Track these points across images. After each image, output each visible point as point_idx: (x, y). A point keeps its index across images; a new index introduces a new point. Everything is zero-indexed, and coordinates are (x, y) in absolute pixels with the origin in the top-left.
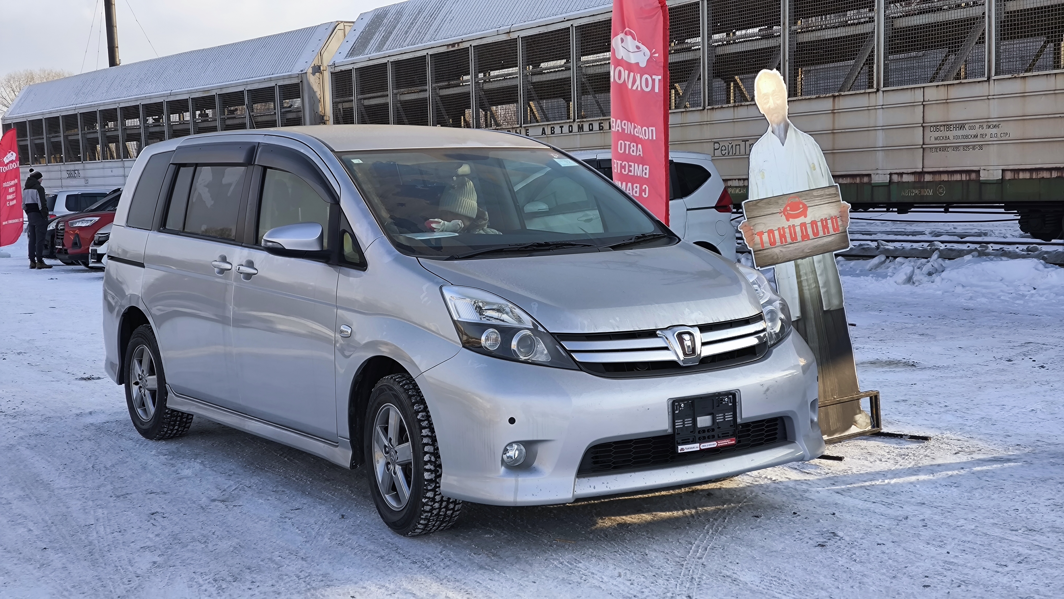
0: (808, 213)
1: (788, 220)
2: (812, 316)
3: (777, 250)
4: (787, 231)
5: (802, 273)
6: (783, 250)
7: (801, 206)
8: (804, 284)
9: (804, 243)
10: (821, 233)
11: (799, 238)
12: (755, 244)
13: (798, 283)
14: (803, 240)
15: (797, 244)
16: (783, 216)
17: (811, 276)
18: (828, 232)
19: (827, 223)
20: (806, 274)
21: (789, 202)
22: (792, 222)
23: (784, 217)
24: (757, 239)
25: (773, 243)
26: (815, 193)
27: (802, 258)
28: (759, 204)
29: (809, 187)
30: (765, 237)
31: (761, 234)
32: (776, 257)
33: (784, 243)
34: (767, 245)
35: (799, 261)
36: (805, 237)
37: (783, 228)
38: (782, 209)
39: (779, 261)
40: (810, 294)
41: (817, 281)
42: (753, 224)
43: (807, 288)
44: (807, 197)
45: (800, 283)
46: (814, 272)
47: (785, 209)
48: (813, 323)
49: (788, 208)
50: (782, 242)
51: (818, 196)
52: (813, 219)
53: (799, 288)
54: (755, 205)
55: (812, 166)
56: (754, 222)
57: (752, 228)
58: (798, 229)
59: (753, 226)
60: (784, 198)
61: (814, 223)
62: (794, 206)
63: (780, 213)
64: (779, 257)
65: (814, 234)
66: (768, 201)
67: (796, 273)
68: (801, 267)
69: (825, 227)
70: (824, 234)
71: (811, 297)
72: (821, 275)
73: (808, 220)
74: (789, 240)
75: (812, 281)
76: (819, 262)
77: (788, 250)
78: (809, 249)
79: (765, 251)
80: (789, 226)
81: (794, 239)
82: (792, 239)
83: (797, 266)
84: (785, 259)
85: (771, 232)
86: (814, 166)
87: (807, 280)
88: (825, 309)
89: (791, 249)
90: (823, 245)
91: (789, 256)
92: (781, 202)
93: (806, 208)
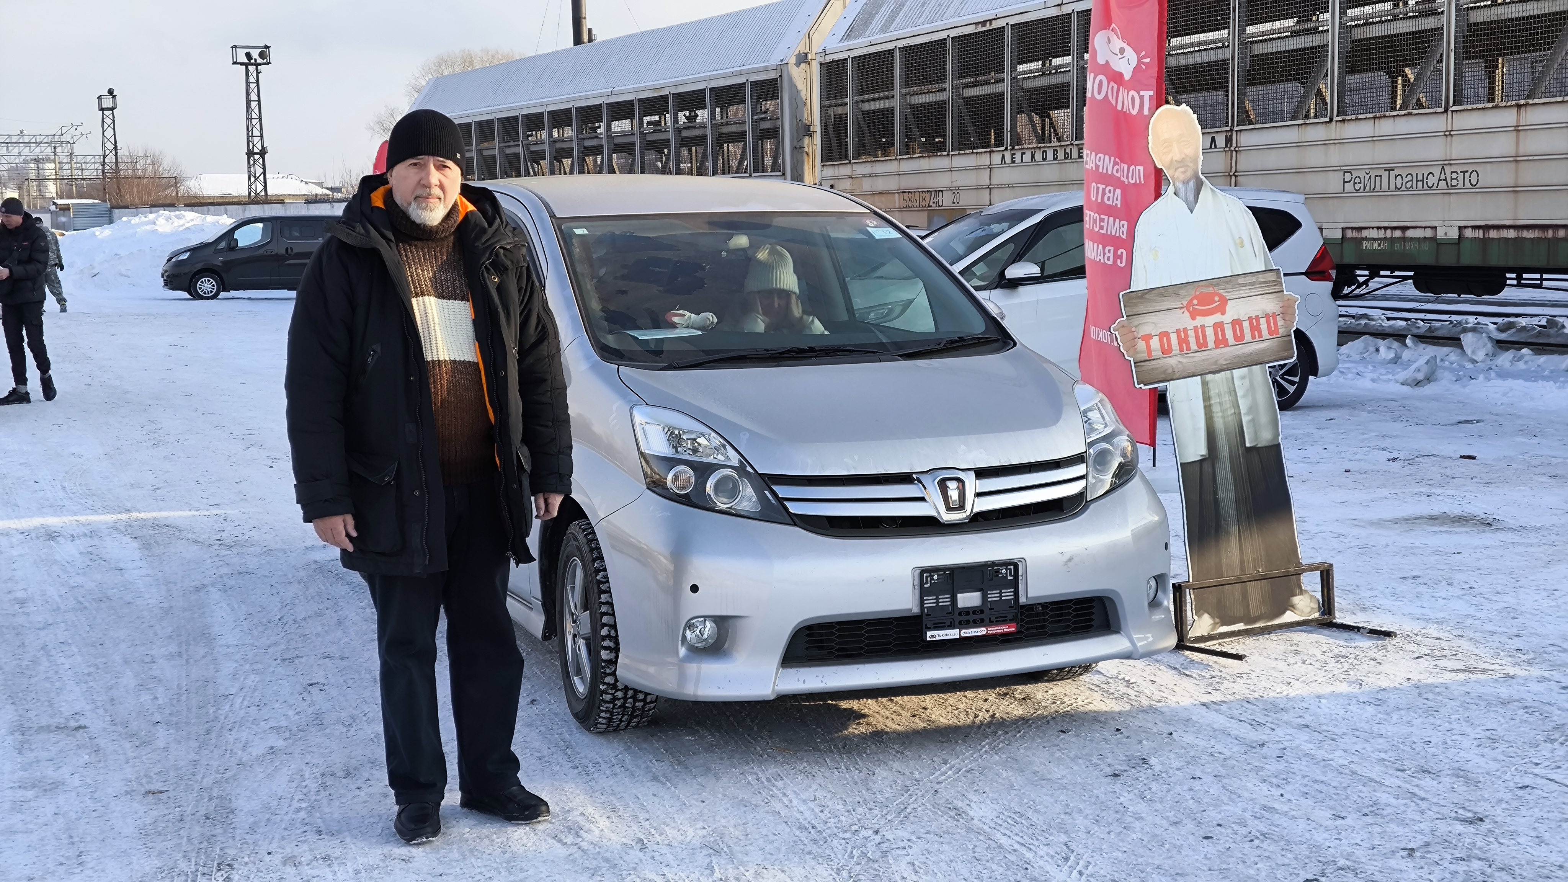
0: (1228, 308)
1: (1193, 318)
2: (1227, 455)
3: (1172, 362)
4: (1191, 333)
5: (1212, 393)
6: (1184, 360)
7: (1217, 299)
8: (1216, 409)
9: (1218, 351)
10: (1248, 337)
11: (1211, 344)
12: (1138, 353)
13: (1205, 407)
14: (1217, 347)
15: (1207, 352)
16: (1186, 312)
17: (1227, 399)
18: (1260, 336)
19: (1258, 323)
20: (1219, 395)
21: (1198, 293)
22: (1200, 321)
23: (1187, 314)
24: (1141, 345)
25: (1166, 351)
26: (1241, 280)
27: (1214, 372)
28: (1147, 296)
29: (1232, 271)
30: (1155, 343)
31: (1147, 338)
32: (1170, 371)
33: (1185, 351)
34: (1157, 353)
35: (1209, 377)
36: (1221, 342)
37: (1185, 330)
38: (1185, 303)
39: (1175, 377)
40: (1225, 423)
41: (1237, 406)
42: (1136, 323)
43: (1220, 414)
44: (1228, 286)
45: (1208, 408)
46: (1233, 392)
47: (1190, 303)
48: (1228, 464)
49: (1195, 302)
50: (1181, 350)
51: (1245, 285)
52: (1236, 318)
53: (1206, 415)
54: (1141, 297)
55: (1238, 241)
56: (1136, 321)
57: (1133, 329)
58: (1210, 332)
59: (1136, 327)
60: (1189, 287)
61: (1237, 323)
62: (1205, 299)
63: (1181, 308)
64: (1176, 371)
65: (1236, 338)
66: (1162, 292)
67: (1203, 393)
68: (1211, 385)
69: (1255, 329)
70: (1253, 337)
71: (1226, 428)
72: (1244, 396)
73: (1227, 318)
74: (1194, 347)
75: (1228, 406)
76: (1243, 378)
77: (1192, 360)
78: (1226, 360)
79: (1153, 363)
80: (1196, 328)
81: (1202, 345)
82: (1199, 345)
83: (1205, 384)
84: (1185, 374)
85: (1164, 335)
86: (1242, 242)
87: (1220, 404)
88: (1248, 445)
89: (1196, 359)
90: (1250, 355)
91: (1193, 370)
92: (1183, 292)
93: (1224, 301)
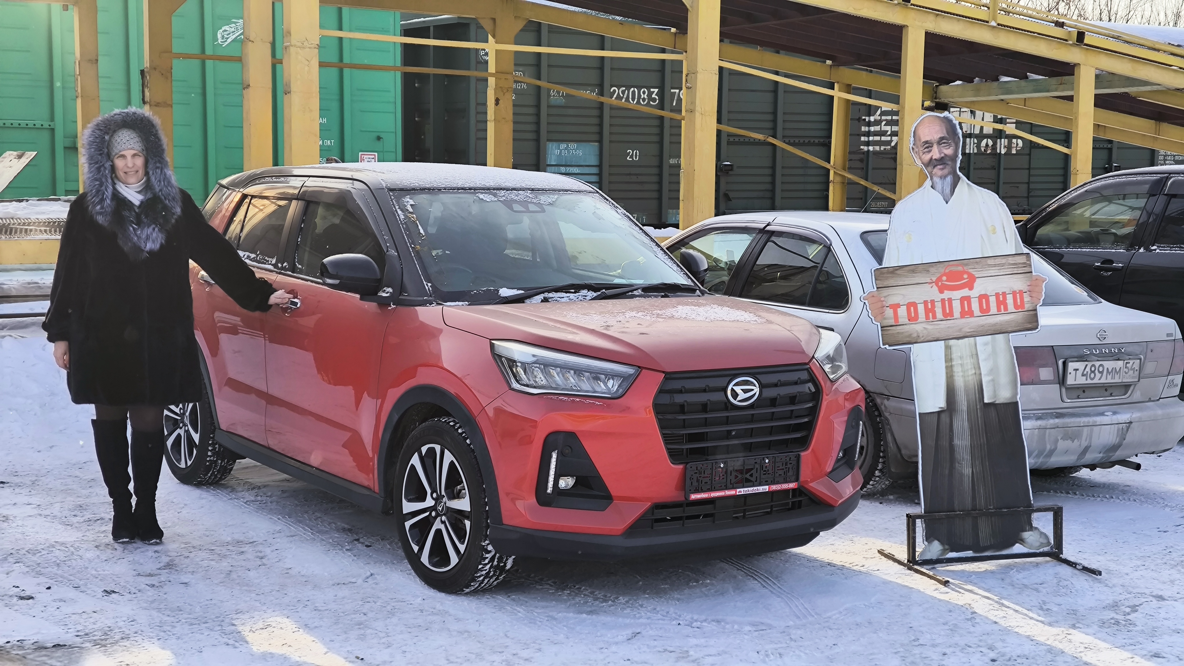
0: (975, 285)
1: (941, 292)
2: (965, 408)
3: (917, 328)
4: (938, 305)
5: (955, 356)
6: (929, 327)
7: (965, 276)
8: (956, 368)
9: (963, 320)
11: (957, 314)
14: (962, 317)
15: (952, 321)
16: (935, 286)
17: (968, 361)
18: (1006, 309)
19: (1005, 298)
20: (961, 356)
21: (947, 271)
22: (947, 294)
23: (935, 288)
27: (958, 338)
29: (983, 255)
30: (902, 312)
31: (895, 307)
32: (915, 335)
34: (903, 320)
35: (952, 342)
37: (933, 302)
40: (964, 380)
41: (978, 367)
43: (960, 372)
44: (977, 266)
45: (949, 367)
46: (975, 355)
47: (939, 279)
48: (965, 416)
49: (944, 278)
50: (927, 317)
51: (995, 265)
52: (983, 293)
53: (947, 373)
55: (991, 231)
56: (886, 292)
58: (956, 304)
61: (983, 297)
62: (954, 277)
63: (930, 283)
64: (921, 335)
65: (982, 311)
67: (946, 355)
68: (954, 349)
69: (1001, 302)
70: (999, 309)
71: (964, 384)
72: (986, 360)
73: (974, 293)
74: (939, 315)
75: (969, 366)
76: (986, 344)
77: (936, 327)
78: (970, 328)
79: (899, 328)
80: (943, 301)
81: (948, 315)
82: (945, 315)
83: (948, 348)
85: (911, 305)
86: (994, 229)
87: (962, 366)
88: (986, 401)
89: (942, 326)
90: (995, 324)
91: (937, 335)
93: (972, 279)
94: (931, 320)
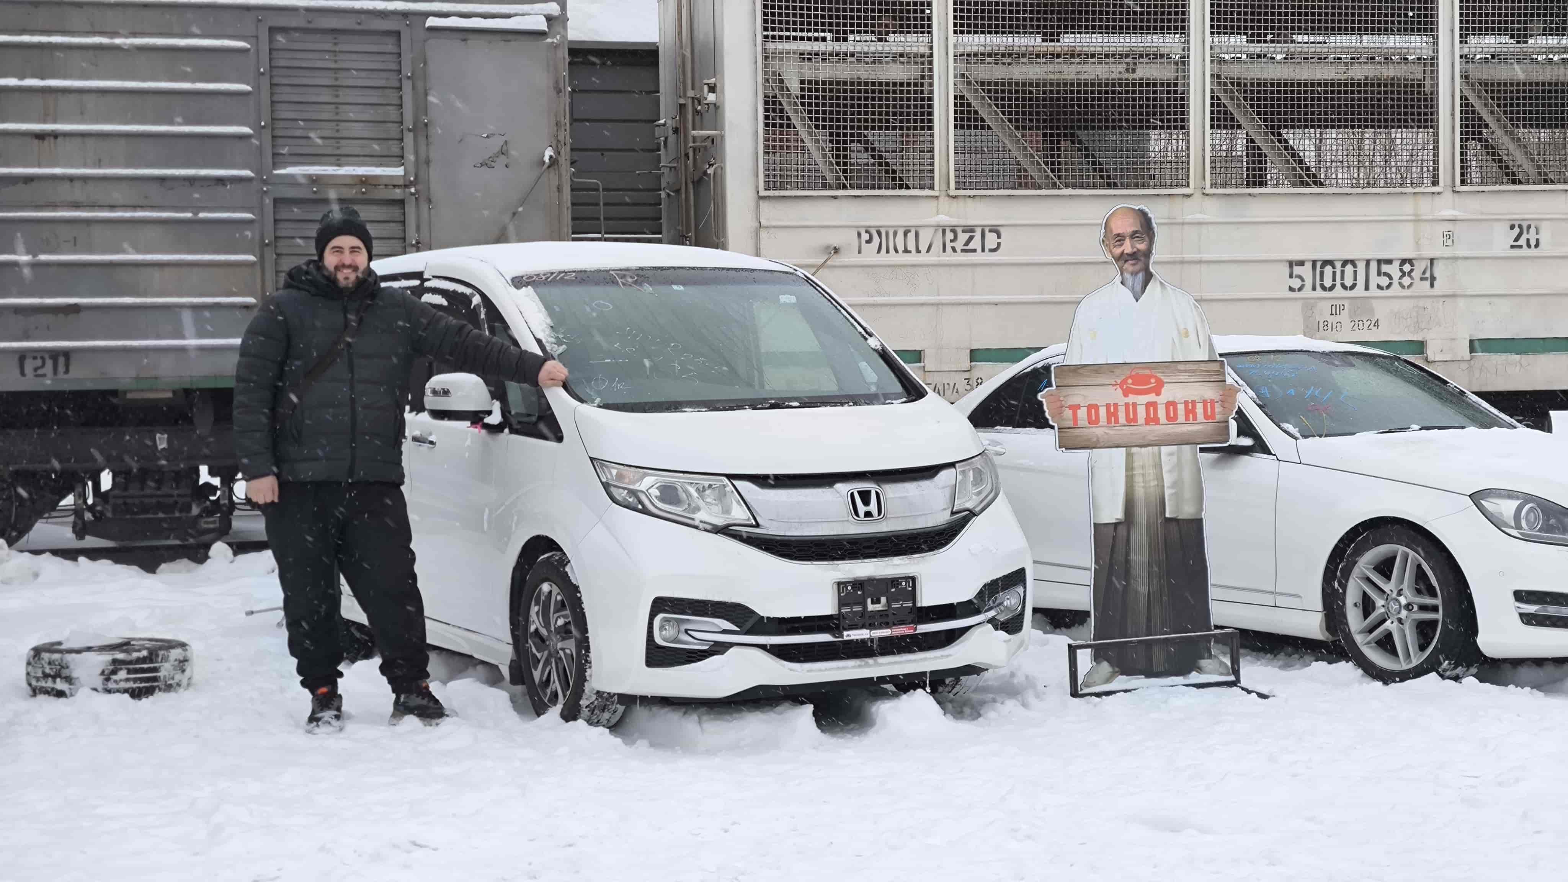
0: (1163, 390)
1: (1126, 395)
2: (1144, 522)
3: (1098, 432)
4: (1122, 409)
5: (1136, 464)
6: (1111, 432)
7: (1153, 380)
8: (1138, 479)
9: (1148, 428)
11: (1141, 420)
14: (1147, 424)
15: (1136, 427)
16: (1119, 389)
17: (1151, 472)
18: (1195, 418)
19: (1194, 407)
20: (1143, 467)
21: (1133, 373)
22: (1132, 398)
23: (1120, 391)
25: (1093, 421)
27: (1141, 446)
29: (1173, 357)
30: (1082, 413)
31: (1075, 408)
32: (1095, 439)
34: (1083, 423)
35: (1134, 450)
36: (1153, 419)
37: (1116, 405)
38: (1119, 381)
39: (1101, 446)
40: (1146, 493)
41: (1160, 478)
43: (1142, 485)
44: (1166, 371)
45: (1130, 478)
46: (1158, 466)
47: (1124, 382)
48: (1144, 530)
49: (1130, 381)
50: (1109, 422)
51: (1186, 371)
52: (1170, 399)
53: (1127, 483)
55: (1182, 332)
58: (1141, 409)
61: (1171, 404)
62: (1140, 380)
63: (1113, 385)
65: (1168, 417)
67: (1127, 463)
68: (1136, 458)
69: (1190, 411)
70: (1187, 419)
71: (1146, 497)
72: (1170, 471)
73: (1162, 399)
75: (1152, 478)
76: (1171, 454)
77: (1119, 433)
78: (1155, 436)
79: (1078, 431)
80: (1127, 405)
81: (1132, 420)
82: (1128, 419)
85: (1093, 408)
86: (1186, 333)
87: (1143, 475)
88: (1168, 515)
89: (1124, 432)
90: (1183, 434)
93: (1160, 384)
94: (1113, 424)
